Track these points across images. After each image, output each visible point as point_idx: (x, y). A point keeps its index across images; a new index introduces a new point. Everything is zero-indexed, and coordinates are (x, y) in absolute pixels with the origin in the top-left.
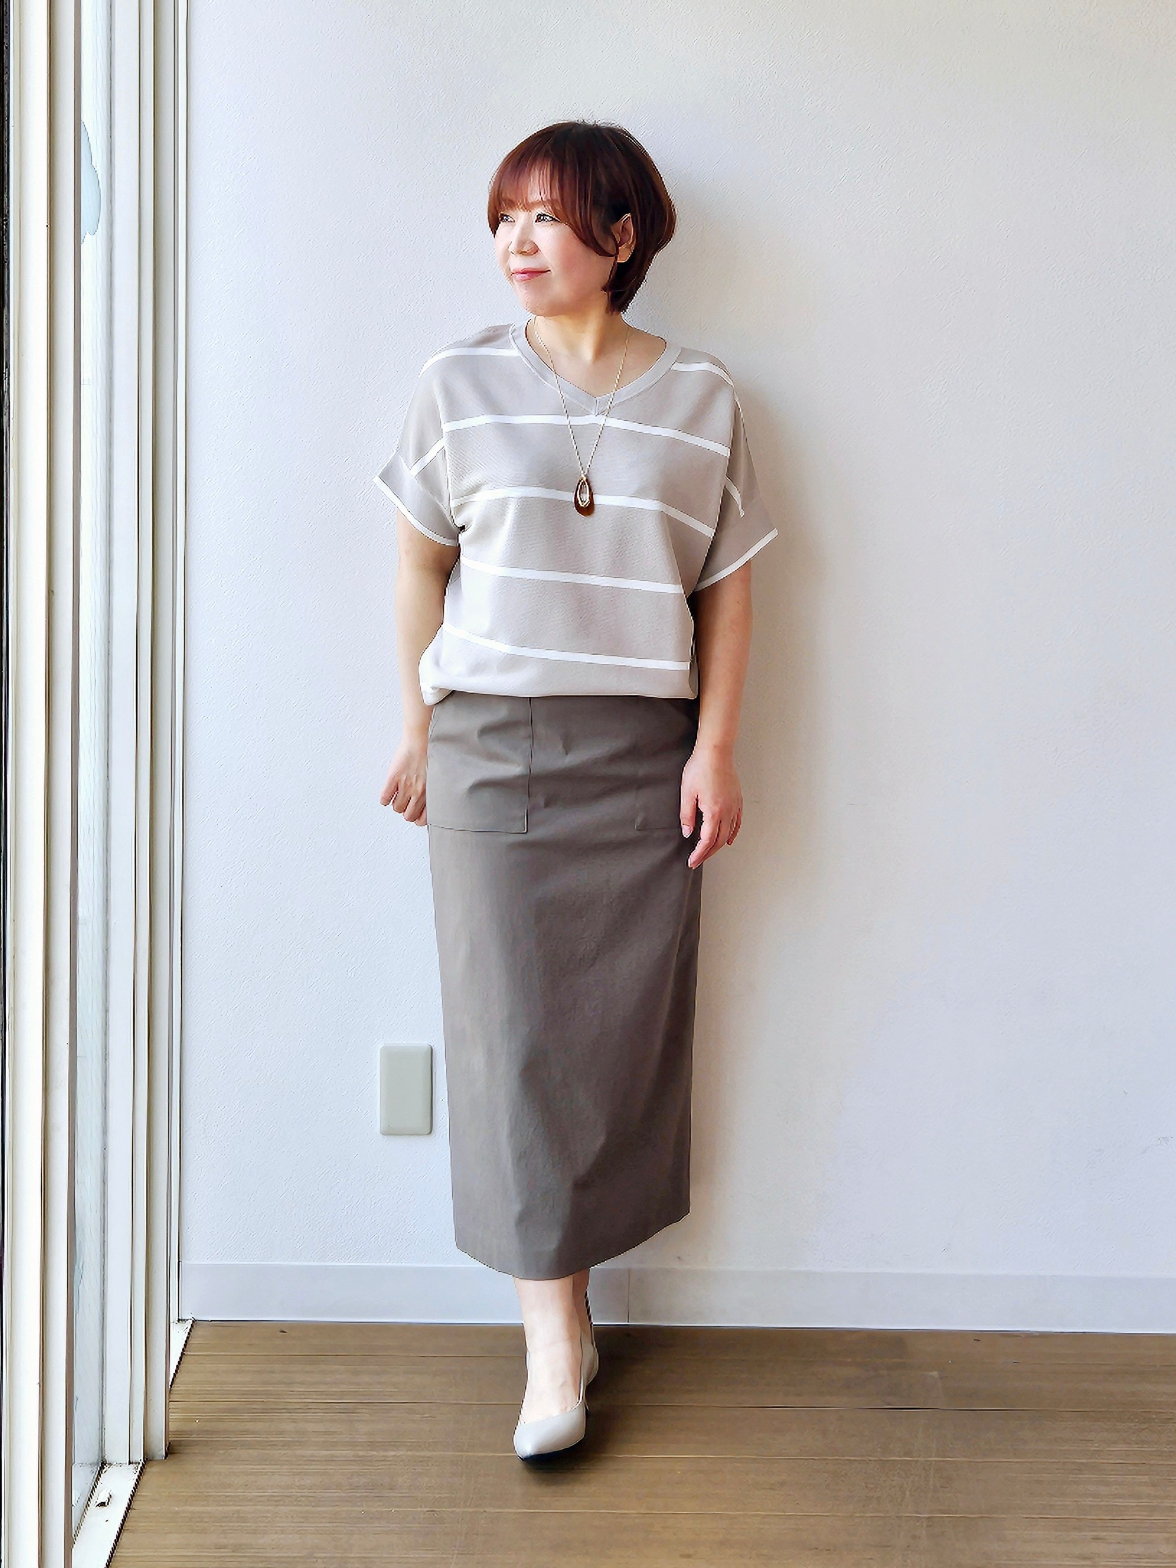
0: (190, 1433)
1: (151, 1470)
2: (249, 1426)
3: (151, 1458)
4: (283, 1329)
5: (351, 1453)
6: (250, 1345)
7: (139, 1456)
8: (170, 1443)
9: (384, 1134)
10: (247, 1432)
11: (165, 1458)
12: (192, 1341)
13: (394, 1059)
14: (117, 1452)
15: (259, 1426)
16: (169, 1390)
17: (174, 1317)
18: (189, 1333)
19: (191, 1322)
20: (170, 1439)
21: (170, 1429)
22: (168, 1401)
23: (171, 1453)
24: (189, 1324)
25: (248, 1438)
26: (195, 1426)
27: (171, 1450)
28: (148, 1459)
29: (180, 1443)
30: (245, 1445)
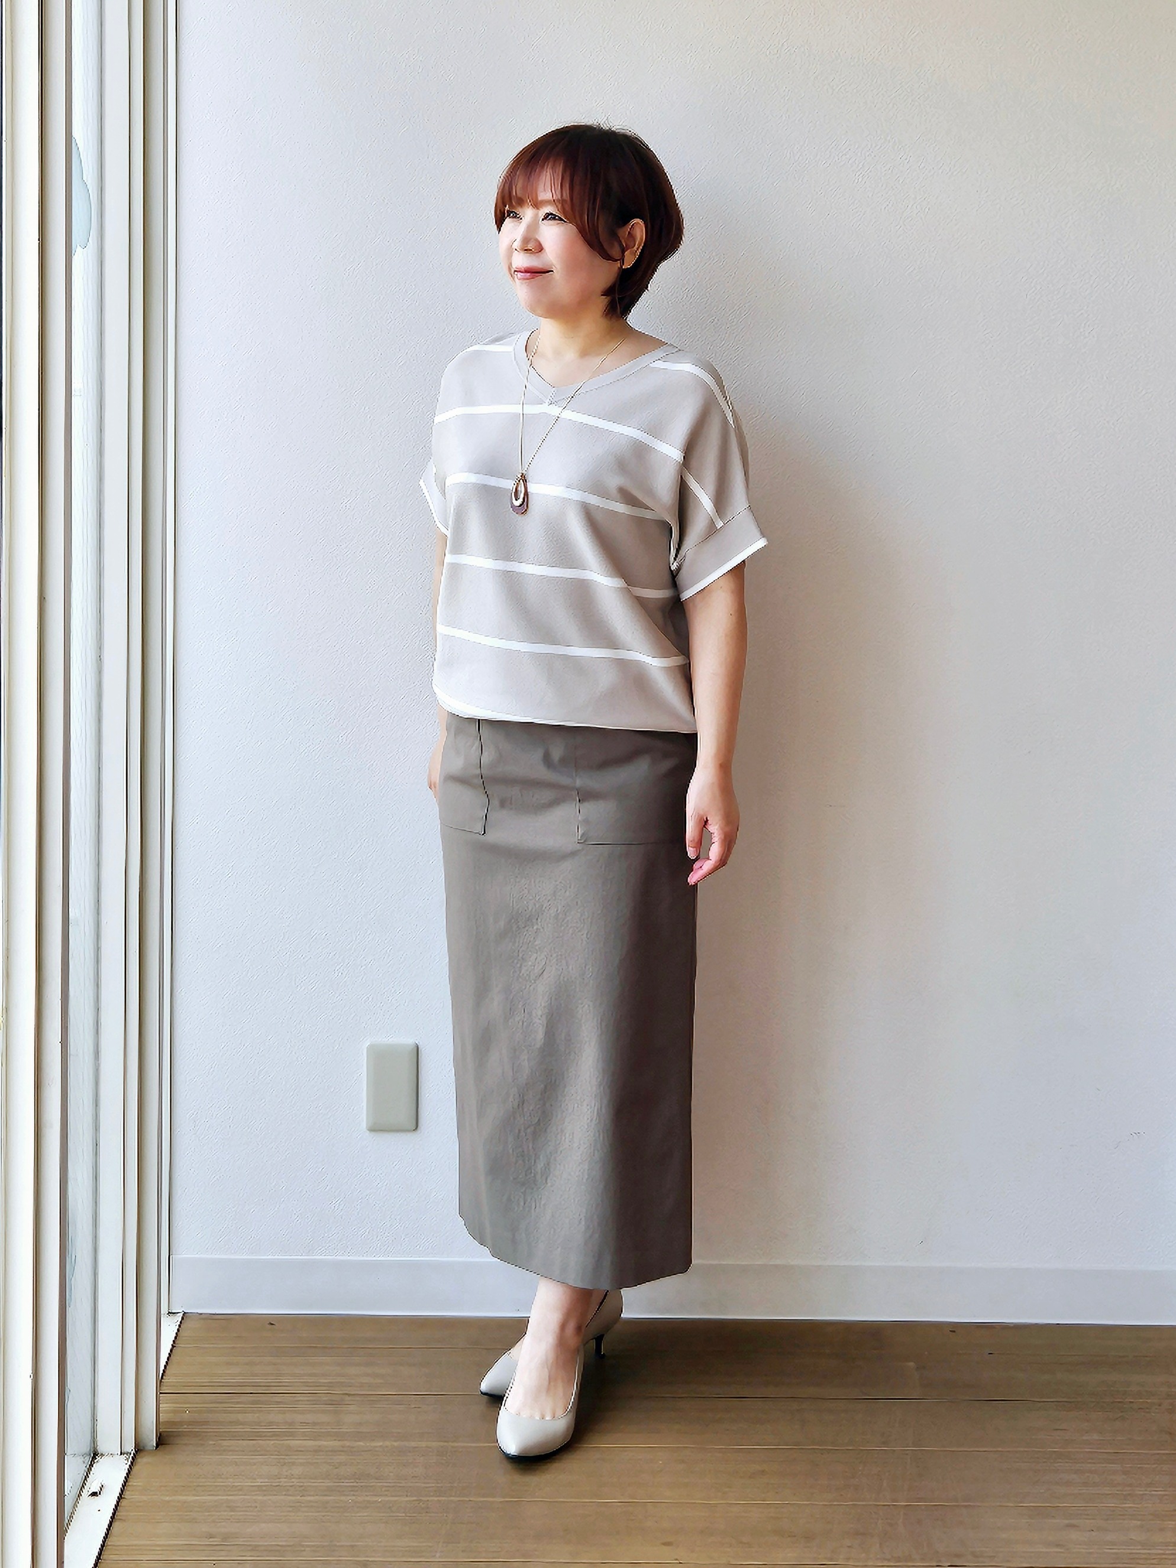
0: (181, 1423)
1: (142, 1460)
2: (240, 1417)
3: (142, 1448)
4: (271, 1322)
5: (336, 1443)
6: (239, 1337)
7: (130, 1447)
8: (160, 1434)
9: (368, 1130)
10: (238, 1423)
11: (157, 1448)
12: (181, 1334)
13: (380, 1057)
14: (108, 1442)
15: (249, 1417)
16: (160, 1381)
17: (164, 1310)
18: (180, 1326)
19: (181, 1315)
20: (161, 1430)
21: (161, 1420)
22: (159, 1393)
23: (162, 1444)
24: (179, 1317)
25: (239, 1429)
26: (187, 1416)
27: (162, 1441)
28: (139, 1449)
29: (171, 1435)
30: (235, 1436)
